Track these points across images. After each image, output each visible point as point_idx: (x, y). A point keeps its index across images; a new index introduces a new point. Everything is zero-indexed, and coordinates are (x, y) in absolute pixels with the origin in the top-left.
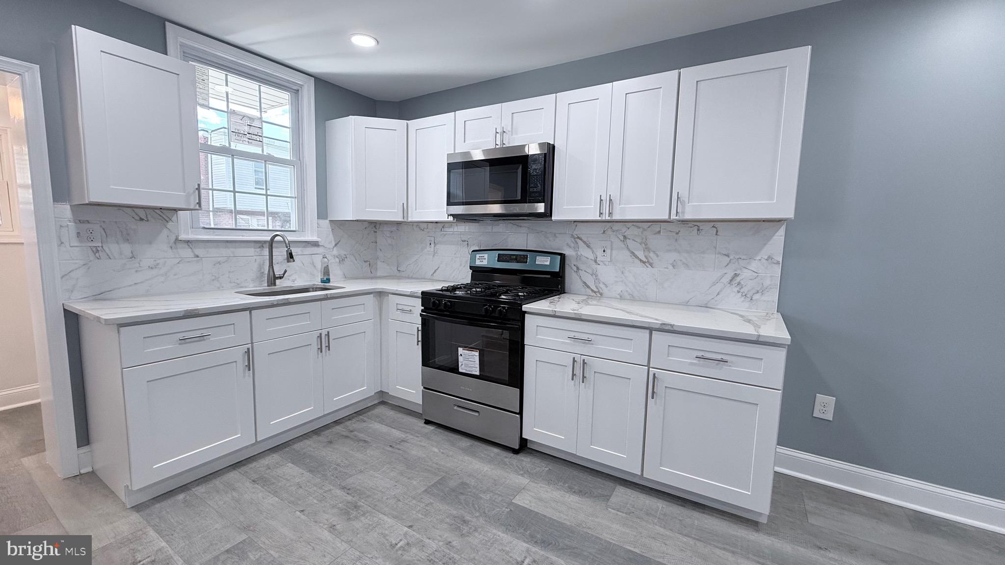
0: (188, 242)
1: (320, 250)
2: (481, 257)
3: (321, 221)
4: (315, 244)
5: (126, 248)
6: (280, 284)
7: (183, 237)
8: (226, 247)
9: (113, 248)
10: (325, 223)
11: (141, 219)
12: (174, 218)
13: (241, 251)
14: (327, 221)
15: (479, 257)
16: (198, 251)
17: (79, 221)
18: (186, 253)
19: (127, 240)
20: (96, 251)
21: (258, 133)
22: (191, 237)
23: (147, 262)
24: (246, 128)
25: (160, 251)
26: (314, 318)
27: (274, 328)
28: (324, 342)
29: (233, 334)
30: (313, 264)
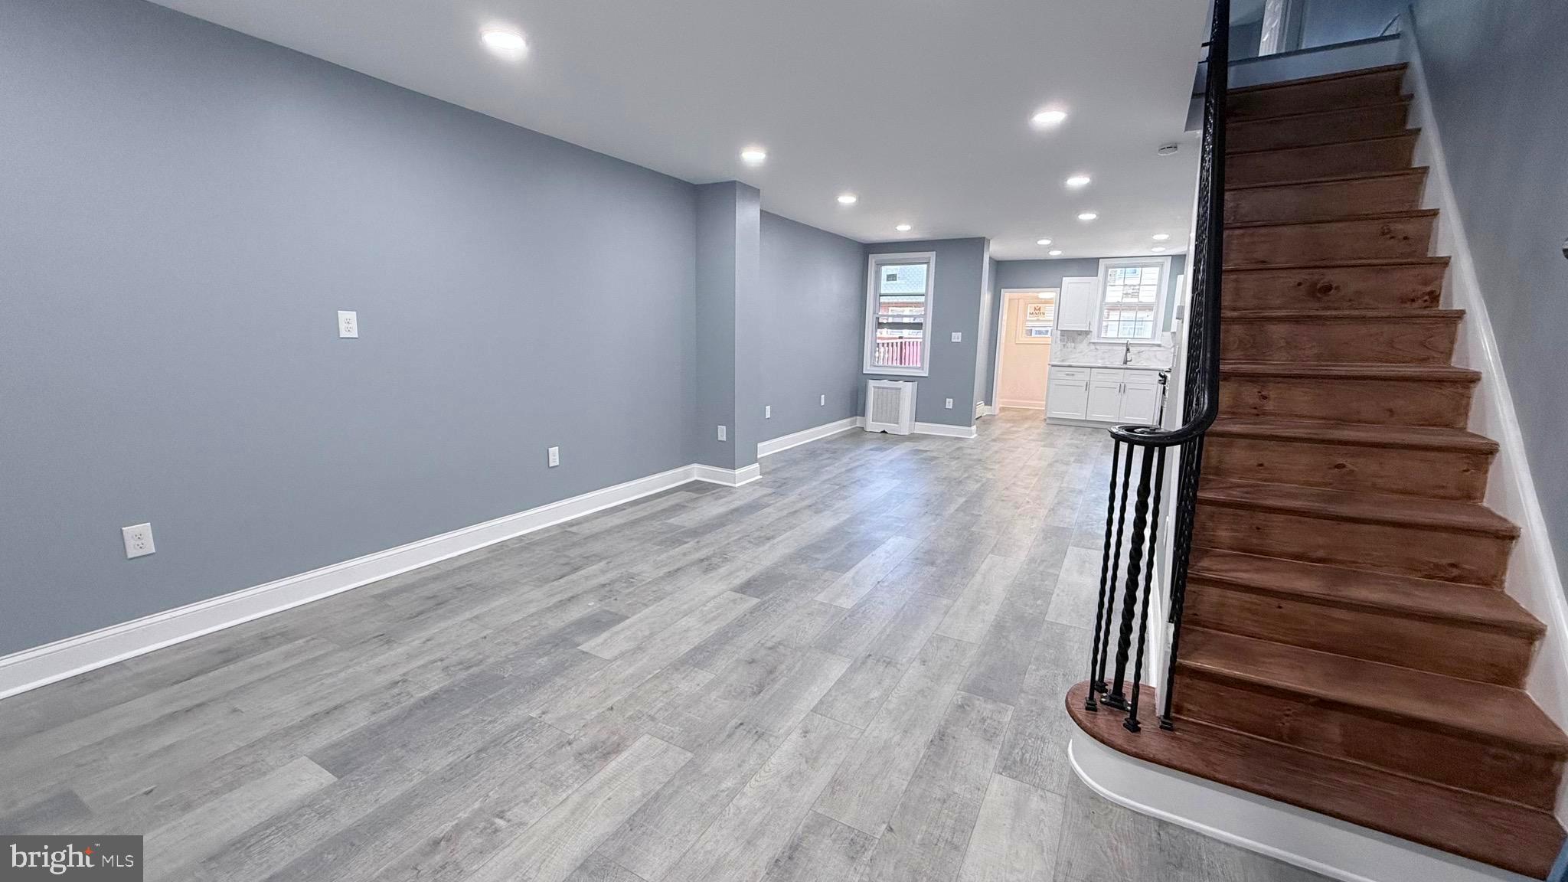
0: (1093, 343)
1: (1162, 349)
3: (1164, 333)
4: (1159, 345)
5: (1073, 344)
6: (1129, 365)
7: (1093, 341)
9: (1069, 344)
10: (1168, 334)
13: (1115, 348)
14: (1169, 333)
16: (1098, 347)
17: (1062, 336)
18: (1093, 347)
19: (1074, 342)
20: (1064, 345)
22: (1096, 341)
23: (1078, 351)
24: (1131, 291)
25: (1083, 346)
26: (1120, 377)
27: (1100, 376)
28: (1123, 389)
29: (1083, 376)
30: (1155, 356)
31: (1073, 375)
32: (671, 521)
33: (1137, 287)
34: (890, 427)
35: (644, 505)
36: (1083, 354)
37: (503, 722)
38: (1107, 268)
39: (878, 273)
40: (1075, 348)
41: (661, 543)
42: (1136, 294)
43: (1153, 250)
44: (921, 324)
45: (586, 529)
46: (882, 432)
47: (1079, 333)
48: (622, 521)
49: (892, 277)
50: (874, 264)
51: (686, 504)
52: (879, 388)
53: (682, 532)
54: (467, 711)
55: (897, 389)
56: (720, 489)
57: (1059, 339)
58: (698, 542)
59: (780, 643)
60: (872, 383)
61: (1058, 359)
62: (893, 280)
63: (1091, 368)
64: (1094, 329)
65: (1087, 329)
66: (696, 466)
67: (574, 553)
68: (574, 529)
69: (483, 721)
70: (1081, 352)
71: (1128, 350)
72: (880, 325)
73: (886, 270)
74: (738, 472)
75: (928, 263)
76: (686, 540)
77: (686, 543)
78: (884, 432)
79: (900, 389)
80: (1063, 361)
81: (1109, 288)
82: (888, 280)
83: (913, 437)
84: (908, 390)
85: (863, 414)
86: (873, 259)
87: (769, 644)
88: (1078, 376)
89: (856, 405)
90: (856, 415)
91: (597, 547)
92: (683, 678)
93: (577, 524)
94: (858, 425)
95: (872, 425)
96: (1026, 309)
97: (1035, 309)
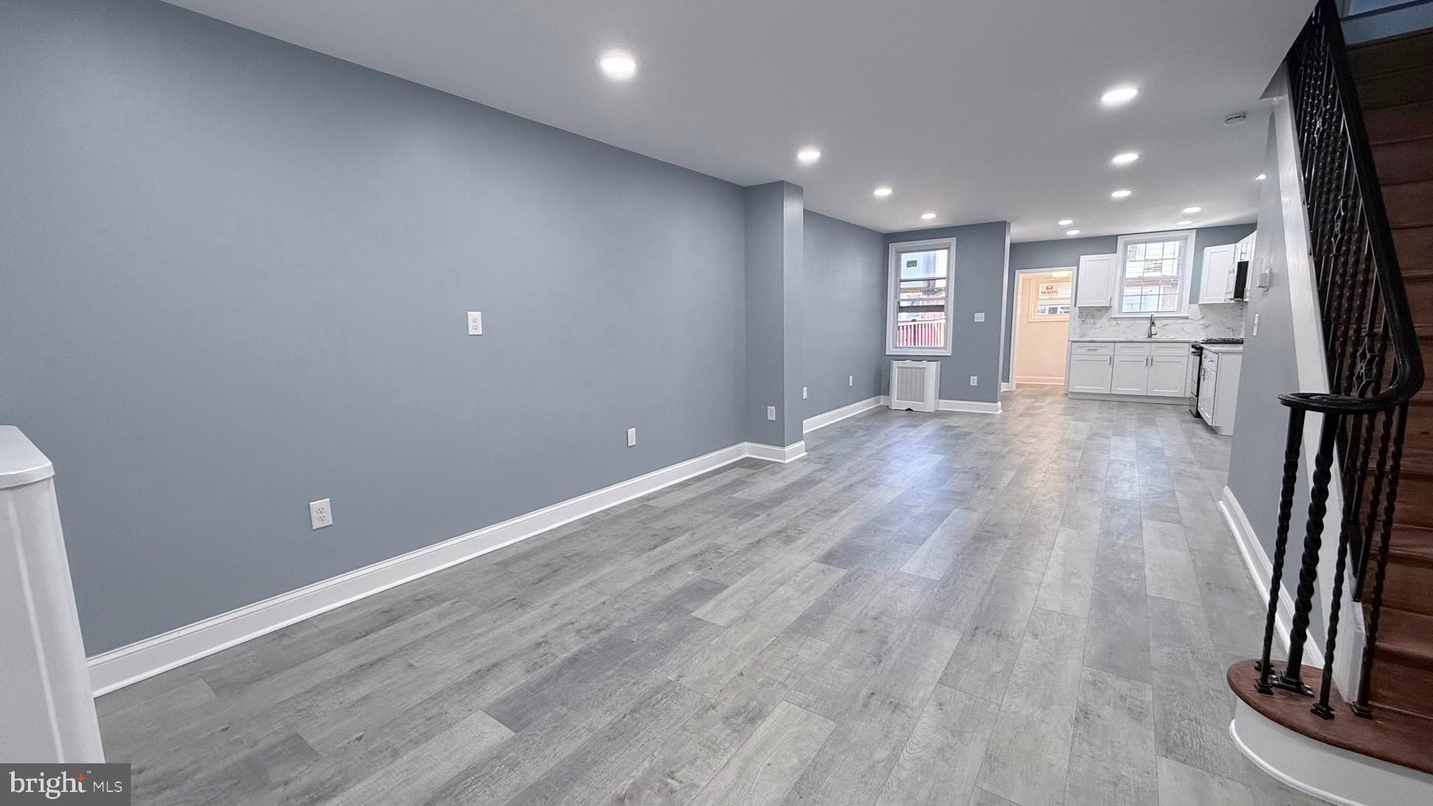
0: (1115, 318)
3: (1192, 305)
5: (1092, 321)
6: (1155, 338)
7: (1113, 316)
8: (1133, 320)
9: (1088, 321)
10: (1195, 307)
12: (1111, 310)
13: (1138, 322)
16: (1119, 322)
17: (1080, 312)
18: (1114, 322)
19: (1093, 317)
20: (1083, 321)
21: (1160, 266)
22: (1117, 316)
23: (1098, 326)
24: (1153, 266)
25: (1103, 322)
26: (1146, 350)
27: (1124, 351)
28: (1150, 362)
29: (1106, 351)
30: (1183, 329)
31: (1095, 350)
32: (735, 495)
33: (1160, 262)
34: (914, 404)
35: (707, 480)
36: (1103, 330)
37: (645, 685)
38: (1126, 245)
39: (898, 260)
40: (1094, 324)
41: (734, 516)
42: (1160, 268)
43: (1178, 224)
44: (943, 306)
45: (663, 503)
46: (907, 410)
47: (1100, 309)
48: (692, 495)
49: (912, 264)
50: (894, 252)
51: (746, 480)
52: (902, 368)
53: (750, 506)
54: (610, 673)
55: (921, 368)
56: (772, 465)
57: (1077, 316)
58: (769, 515)
59: (881, 614)
60: (896, 364)
61: (1076, 336)
62: (913, 266)
63: (1115, 342)
64: (1115, 304)
65: (1109, 305)
66: (746, 444)
67: (658, 525)
68: (651, 503)
69: (627, 683)
70: (1100, 328)
71: (1153, 324)
72: (902, 309)
73: (906, 257)
74: (787, 449)
75: (948, 248)
76: (757, 513)
77: (758, 515)
78: (909, 409)
79: (925, 368)
80: (1082, 337)
81: (1128, 264)
82: (908, 266)
83: (937, 414)
84: (932, 369)
85: (887, 392)
86: (893, 247)
87: (872, 614)
88: (1100, 351)
89: (881, 385)
90: (880, 394)
91: (678, 519)
92: (800, 647)
93: (653, 499)
94: (882, 404)
95: (897, 403)
96: (1037, 289)
97: (1047, 288)
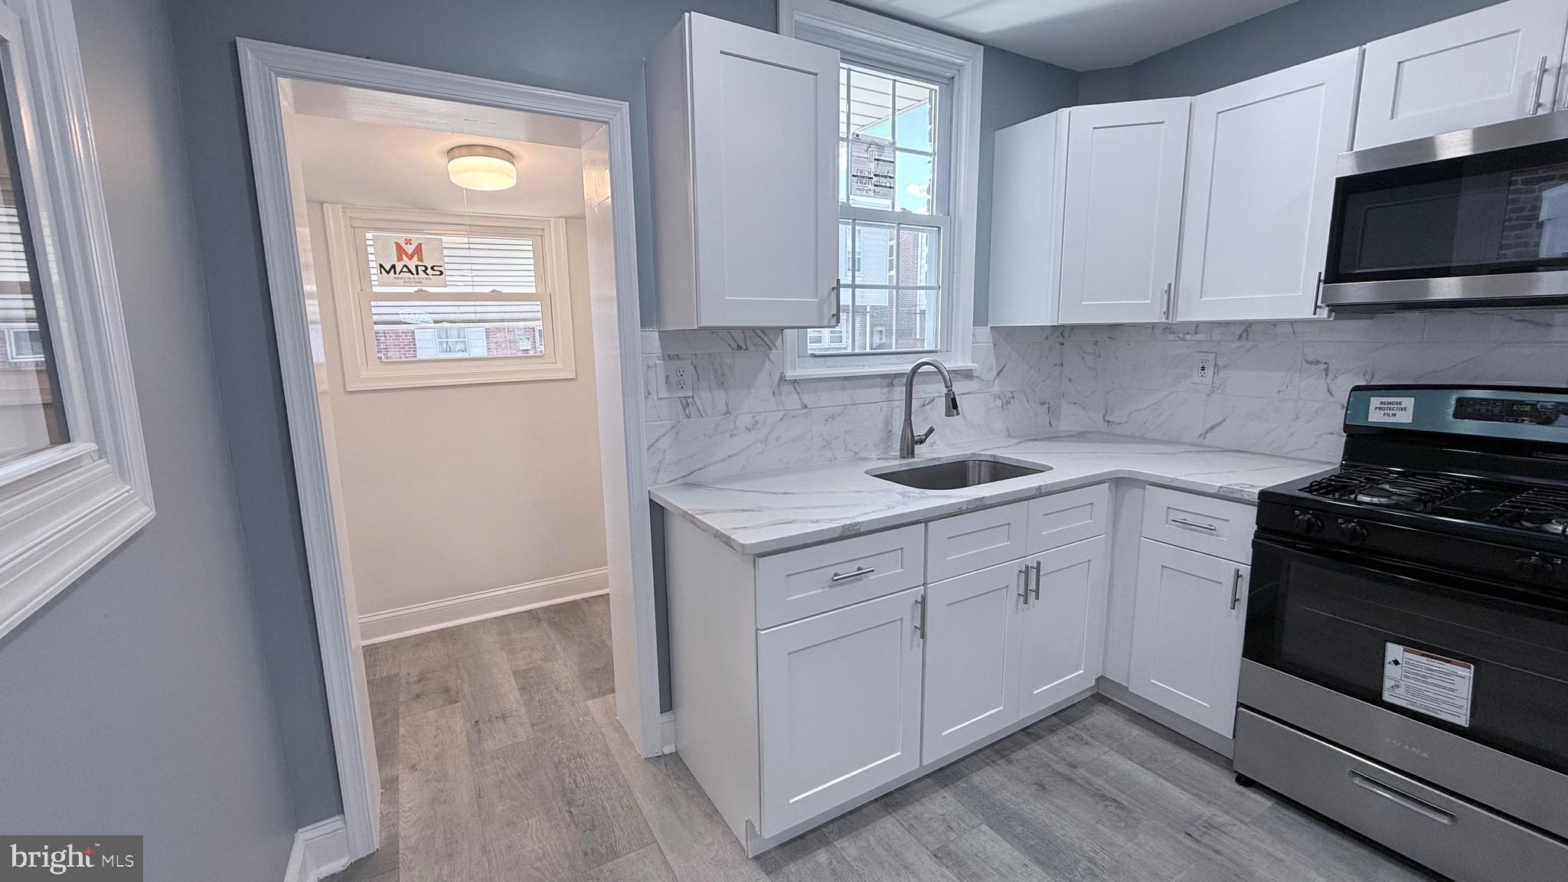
0: (795, 382)
2: (1389, 403)
3: (979, 329)
4: (968, 375)
5: (720, 396)
6: (919, 453)
7: (790, 374)
8: (844, 389)
9: (706, 398)
10: (984, 332)
11: (739, 348)
12: (779, 343)
13: (863, 394)
14: (988, 329)
15: (1382, 403)
16: (807, 399)
17: (669, 357)
18: (791, 401)
19: (722, 385)
20: (686, 404)
21: (888, 172)
22: (799, 373)
23: (744, 420)
24: (872, 165)
25: (756, 399)
28: (1029, 580)
36: (763, 433)
40: (728, 411)
63: (926, 521)
96: (360, 251)
97: (400, 251)
